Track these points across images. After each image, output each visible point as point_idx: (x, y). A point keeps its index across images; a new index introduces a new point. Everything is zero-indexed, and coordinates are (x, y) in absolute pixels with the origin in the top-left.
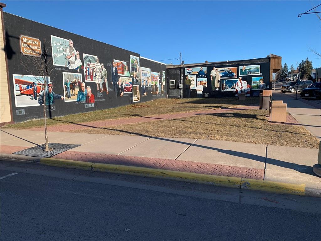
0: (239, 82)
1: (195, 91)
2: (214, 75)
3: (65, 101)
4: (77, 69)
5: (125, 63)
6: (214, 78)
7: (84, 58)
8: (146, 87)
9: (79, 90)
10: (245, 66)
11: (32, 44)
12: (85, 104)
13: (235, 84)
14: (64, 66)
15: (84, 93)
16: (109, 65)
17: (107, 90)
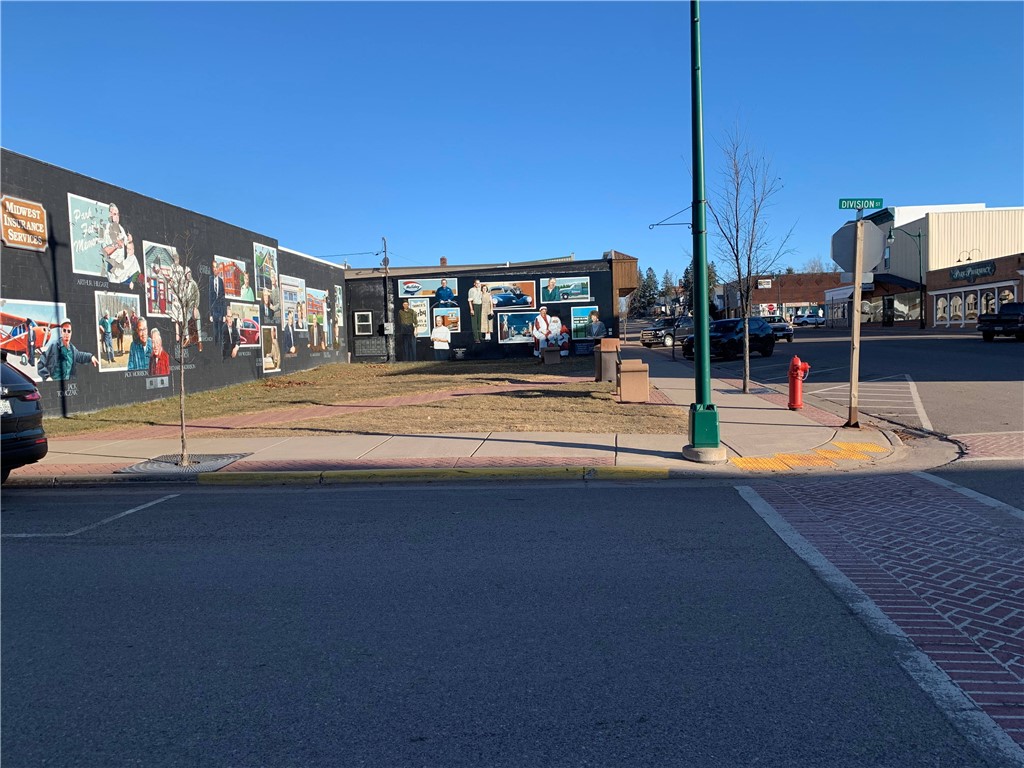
0: (540, 318)
1: (427, 342)
2: (478, 301)
3: (101, 370)
4: (128, 281)
5: (242, 265)
6: (478, 308)
7: (144, 253)
8: (295, 330)
9: (132, 340)
10: (553, 280)
11: (27, 219)
12: (147, 377)
13: (530, 325)
14: (99, 274)
15: (145, 348)
16: (205, 270)
17: (200, 339)
